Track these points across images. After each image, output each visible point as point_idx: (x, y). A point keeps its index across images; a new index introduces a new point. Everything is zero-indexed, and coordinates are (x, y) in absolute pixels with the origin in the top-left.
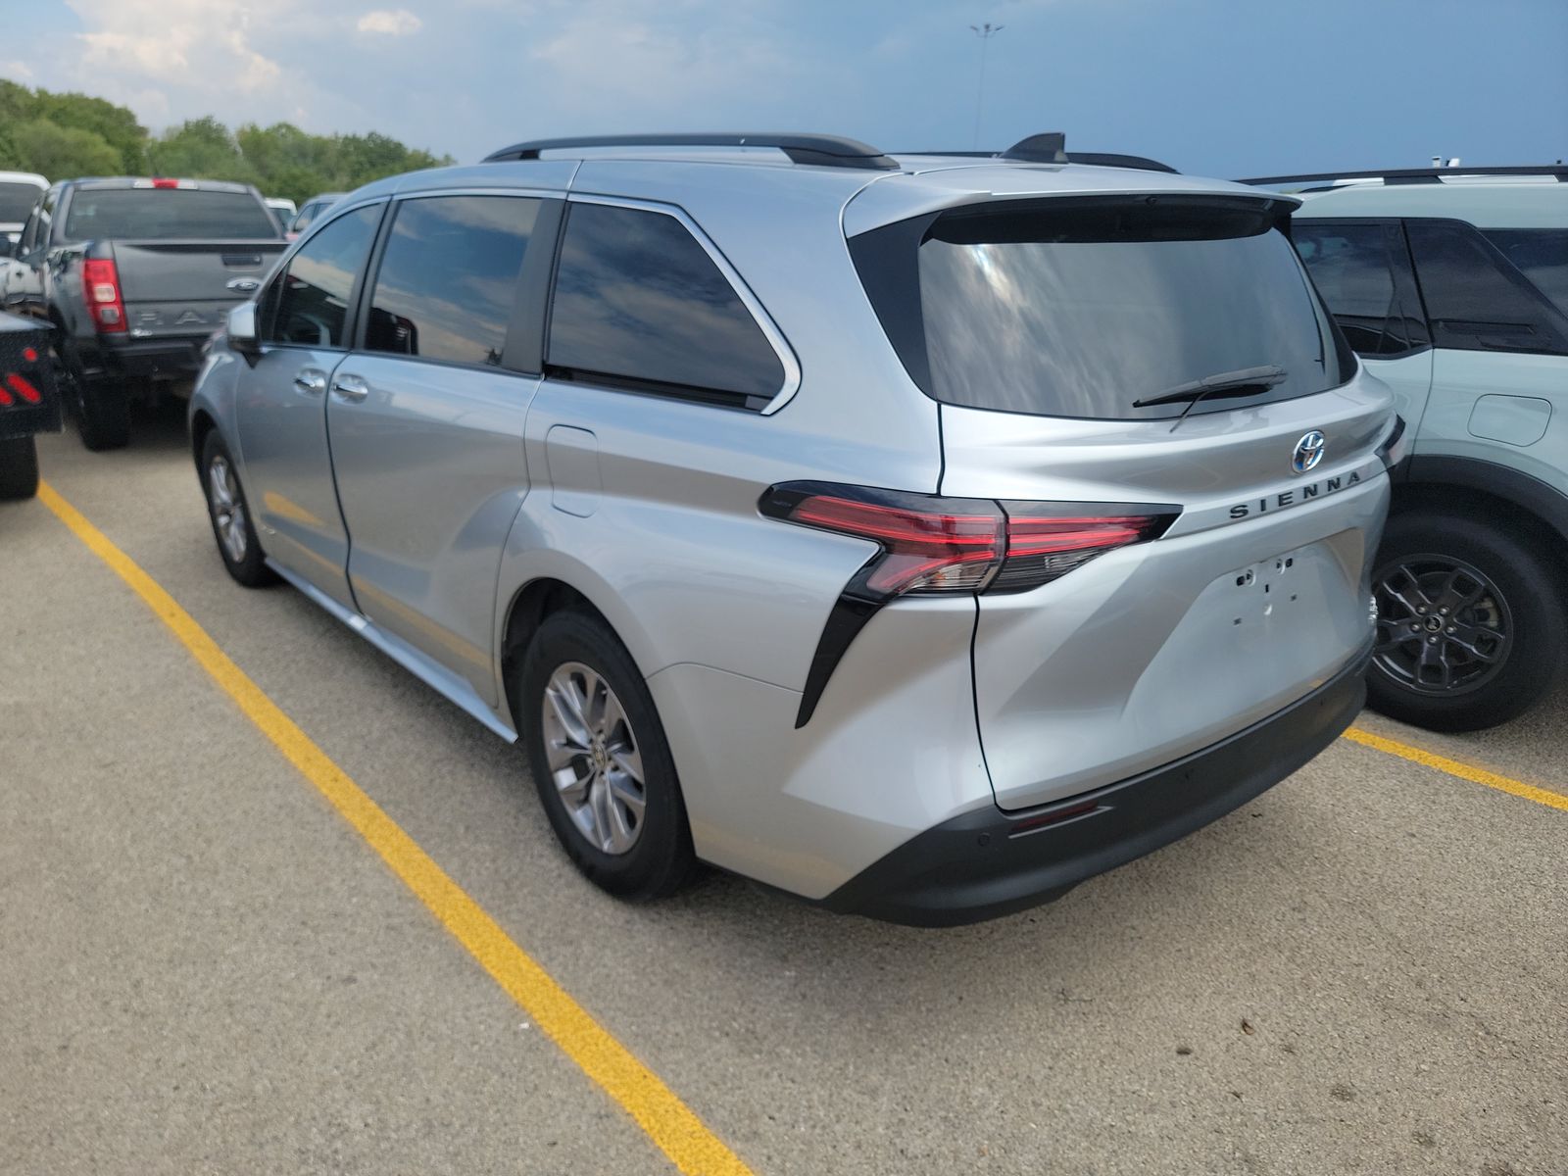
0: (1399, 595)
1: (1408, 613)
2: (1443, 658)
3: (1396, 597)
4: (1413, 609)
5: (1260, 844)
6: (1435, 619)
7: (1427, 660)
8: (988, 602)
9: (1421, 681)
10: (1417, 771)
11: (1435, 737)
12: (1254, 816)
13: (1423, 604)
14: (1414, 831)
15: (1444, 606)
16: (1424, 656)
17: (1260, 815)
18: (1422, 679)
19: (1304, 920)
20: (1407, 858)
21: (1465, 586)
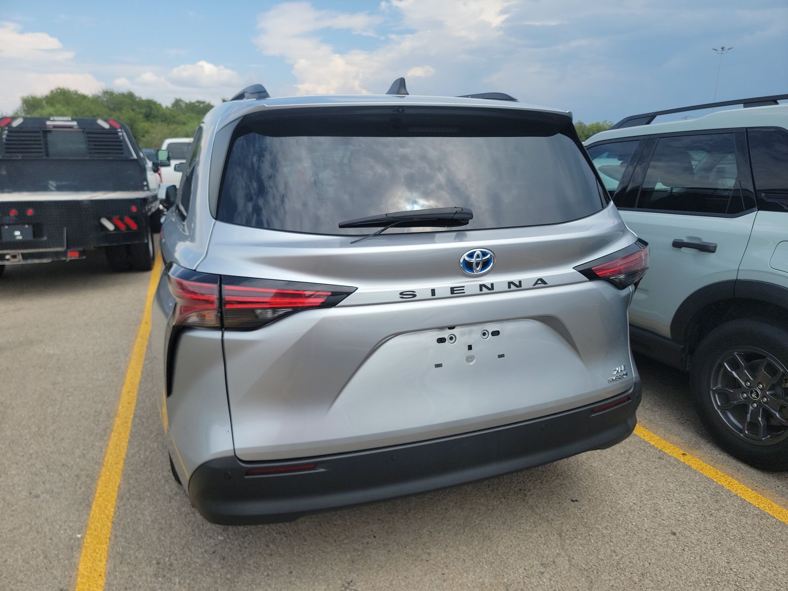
0: (734, 373)
1: (740, 386)
2: (760, 419)
3: (732, 373)
4: (743, 384)
5: (559, 519)
6: (756, 391)
7: (750, 420)
8: (229, 335)
9: (746, 432)
10: (718, 493)
11: (753, 472)
12: (572, 500)
13: (748, 380)
14: (677, 532)
15: (760, 383)
16: (749, 415)
17: (577, 501)
18: (747, 430)
19: (542, 573)
20: (655, 548)
21: (772, 370)
